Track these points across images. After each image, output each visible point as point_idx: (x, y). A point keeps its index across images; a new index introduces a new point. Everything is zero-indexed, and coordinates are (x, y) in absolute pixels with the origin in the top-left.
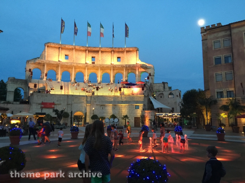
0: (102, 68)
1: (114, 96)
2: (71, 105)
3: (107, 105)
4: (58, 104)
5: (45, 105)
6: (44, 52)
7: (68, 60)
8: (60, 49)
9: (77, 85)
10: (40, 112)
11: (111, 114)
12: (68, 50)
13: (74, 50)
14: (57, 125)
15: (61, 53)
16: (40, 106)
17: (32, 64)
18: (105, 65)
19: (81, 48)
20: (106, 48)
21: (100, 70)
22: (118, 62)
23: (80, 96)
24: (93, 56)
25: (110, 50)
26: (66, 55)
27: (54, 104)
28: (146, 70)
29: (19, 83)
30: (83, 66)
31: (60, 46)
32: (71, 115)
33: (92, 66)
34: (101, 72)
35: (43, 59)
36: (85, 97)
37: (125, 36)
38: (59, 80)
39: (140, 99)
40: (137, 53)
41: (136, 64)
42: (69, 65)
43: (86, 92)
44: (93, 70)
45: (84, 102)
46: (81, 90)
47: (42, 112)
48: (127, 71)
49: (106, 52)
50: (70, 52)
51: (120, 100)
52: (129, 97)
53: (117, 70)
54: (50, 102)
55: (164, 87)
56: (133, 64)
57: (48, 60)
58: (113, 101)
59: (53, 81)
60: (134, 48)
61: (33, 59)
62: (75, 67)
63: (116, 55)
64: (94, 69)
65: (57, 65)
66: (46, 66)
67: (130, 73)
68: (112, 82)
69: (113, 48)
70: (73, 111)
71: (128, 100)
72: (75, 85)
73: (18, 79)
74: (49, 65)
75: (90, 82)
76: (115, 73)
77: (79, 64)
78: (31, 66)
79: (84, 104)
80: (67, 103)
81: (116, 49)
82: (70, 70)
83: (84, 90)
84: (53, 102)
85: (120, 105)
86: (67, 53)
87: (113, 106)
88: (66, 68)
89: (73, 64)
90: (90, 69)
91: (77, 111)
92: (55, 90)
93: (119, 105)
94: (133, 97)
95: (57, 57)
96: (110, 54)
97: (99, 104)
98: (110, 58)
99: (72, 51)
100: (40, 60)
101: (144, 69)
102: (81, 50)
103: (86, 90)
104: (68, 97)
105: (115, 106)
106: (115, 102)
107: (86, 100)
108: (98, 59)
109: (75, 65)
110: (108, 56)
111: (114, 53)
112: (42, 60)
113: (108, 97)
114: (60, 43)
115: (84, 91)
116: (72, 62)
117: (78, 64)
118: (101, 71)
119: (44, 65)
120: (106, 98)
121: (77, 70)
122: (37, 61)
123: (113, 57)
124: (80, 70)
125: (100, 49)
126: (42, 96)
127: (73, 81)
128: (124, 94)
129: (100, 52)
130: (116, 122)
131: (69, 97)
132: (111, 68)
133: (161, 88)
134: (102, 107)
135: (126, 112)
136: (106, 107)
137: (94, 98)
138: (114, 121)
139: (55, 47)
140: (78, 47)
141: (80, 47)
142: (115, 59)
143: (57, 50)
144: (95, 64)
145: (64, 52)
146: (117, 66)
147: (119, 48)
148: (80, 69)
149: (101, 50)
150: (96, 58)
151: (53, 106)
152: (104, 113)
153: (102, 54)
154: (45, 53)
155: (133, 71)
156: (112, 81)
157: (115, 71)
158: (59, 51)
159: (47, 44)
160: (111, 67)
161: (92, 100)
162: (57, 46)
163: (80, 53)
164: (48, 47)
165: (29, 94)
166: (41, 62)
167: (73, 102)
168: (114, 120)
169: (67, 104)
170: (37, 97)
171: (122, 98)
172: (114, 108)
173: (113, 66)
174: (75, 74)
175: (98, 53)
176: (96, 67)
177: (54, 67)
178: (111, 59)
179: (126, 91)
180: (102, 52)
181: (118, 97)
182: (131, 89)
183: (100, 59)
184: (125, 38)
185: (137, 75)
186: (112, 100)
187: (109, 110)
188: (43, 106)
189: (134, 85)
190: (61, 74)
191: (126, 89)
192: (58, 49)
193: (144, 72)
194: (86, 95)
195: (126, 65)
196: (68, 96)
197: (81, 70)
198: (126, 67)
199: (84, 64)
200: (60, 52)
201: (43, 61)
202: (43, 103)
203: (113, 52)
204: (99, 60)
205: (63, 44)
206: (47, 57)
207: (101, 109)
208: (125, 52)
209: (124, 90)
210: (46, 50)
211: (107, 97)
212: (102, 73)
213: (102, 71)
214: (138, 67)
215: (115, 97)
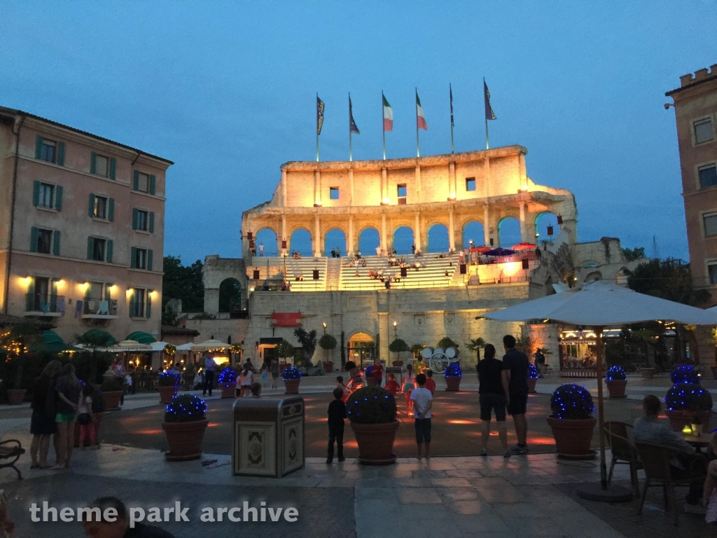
0: (424, 213)
1: (447, 289)
2: (339, 317)
3: (430, 312)
4: (309, 316)
5: (279, 319)
6: (279, 187)
7: (337, 200)
8: (318, 174)
9: (359, 264)
10: (270, 336)
11: (441, 338)
12: (336, 174)
13: (351, 174)
14: (303, 368)
15: (321, 184)
16: (268, 322)
17: (254, 219)
18: (431, 205)
19: (368, 165)
20: (432, 158)
21: (420, 219)
22: (468, 192)
23: (360, 293)
24: (400, 183)
25: (443, 161)
26: (331, 188)
27: (299, 315)
28: (551, 208)
29: (229, 267)
30: (374, 213)
31: (316, 168)
32: (343, 342)
33: (399, 210)
34: (423, 224)
35: (280, 205)
36: (375, 296)
37: (486, 115)
38: (318, 255)
39: (518, 293)
40: (519, 160)
41: (517, 192)
42: (338, 212)
43: (379, 281)
44: (402, 220)
45: (372, 307)
46: (369, 278)
47: (276, 337)
48: (494, 215)
49: (434, 167)
50: (342, 179)
51: (464, 298)
52: (488, 288)
53: (466, 213)
54: (292, 311)
55: (608, 254)
56: (509, 195)
57: (291, 206)
58: (445, 303)
59: (304, 258)
60: (509, 148)
61: (255, 208)
62: (354, 216)
63: (462, 174)
64: (406, 217)
65: (312, 216)
66: (284, 222)
67: (503, 218)
68: (454, 249)
69: (453, 156)
70: (347, 332)
71: (485, 297)
72: (356, 265)
73: (226, 259)
74: (294, 219)
75: (395, 252)
76: (462, 224)
77: (365, 207)
78: (253, 226)
79: (372, 314)
80: (332, 311)
81: (461, 156)
82: (344, 224)
83: (376, 277)
84: (298, 312)
85: (464, 311)
86: (335, 181)
87: (446, 315)
88: (333, 221)
89: (348, 209)
90: (393, 219)
91: (356, 331)
92: (305, 280)
93: (462, 313)
94: (498, 289)
95: (312, 195)
96: (446, 171)
97: (408, 311)
98: (447, 183)
99: (346, 176)
100: (270, 208)
101: (545, 204)
102: (368, 172)
103: (380, 276)
104: (332, 298)
105: (451, 316)
106: (452, 303)
107: (376, 302)
108: (412, 190)
109: (354, 211)
110: (441, 178)
111: (455, 168)
112: (275, 209)
113: (431, 291)
114: (318, 160)
115: (376, 279)
116: (347, 203)
117: (362, 209)
118: (424, 221)
119: (281, 221)
120: (427, 294)
121: (361, 225)
122: (265, 212)
123: (454, 178)
124: (368, 222)
125: (417, 162)
126: (272, 298)
127: (351, 254)
128: (479, 280)
129: (418, 170)
130: (450, 358)
131: (335, 297)
132: (449, 210)
133: (600, 256)
134: (417, 318)
135: (482, 331)
136: (427, 318)
137: (397, 297)
138: (444, 356)
139: (305, 172)
140: (361, 164)
141: (365, 164)
142: (461, 184)
143: (310, 178)
144: (407, 203)
145: (328, 182)
146: (463, 204)
147: (468, 154)
148: (368, 220)
149: (421, 163)
150: (408, 187)
151: (298, 321)
152: (424, 334)
153: (423, 173)
154: (282, 190)
155: (511, 212)
156: (452, 247)
157: (462, 218)
158: (315, 181)
159: (287, 168)
160: (447, 209)
161: (391, 303)
162: (309, 168)
163: (367, 179)
164: (287, 172)
165: (249, 294)
166: (273, 213)
167: (345, 310)
168: (445, 352)
169: (332, 315)
170: (261, 301)
171: (470, 293)
172: (450, 322)
173: (454, 205)
174: (357, 235)
175: (413, 174)
176: (409, 211)
177: (305, 221)
178: (449, 185)
179: (484, 273)
180: (423, 169)
181: (458, 290)
182: (497, 268)
183: (419, 189)
184: (486, 122)
185: (522, 225)
186: (444, 299)
187: (438, 326)
188: (275, 321)
189: (509, 253)
190: (321, 238)
191: (485, 266)
192: (313, 175)
193: (544, 212)
194: (376, 289)
195: (489, 198)
196: (332, 295)
197: (372, 222)
198: (490, 205)
199: (376, 208)
200: (318, 182)
201: (278, 209)
202: (274, 316)
203: (452, 167)
204: (417, 191)
205: (323, 162)
206: (288, 200)
207: (417, 324)
208: (487, 164)
209: (477, 269)
210: (285, 182)
211: (429, 292)
212: (425, 226)
213: (426, 221)
214: (525, 201)
215: (451, 292)
